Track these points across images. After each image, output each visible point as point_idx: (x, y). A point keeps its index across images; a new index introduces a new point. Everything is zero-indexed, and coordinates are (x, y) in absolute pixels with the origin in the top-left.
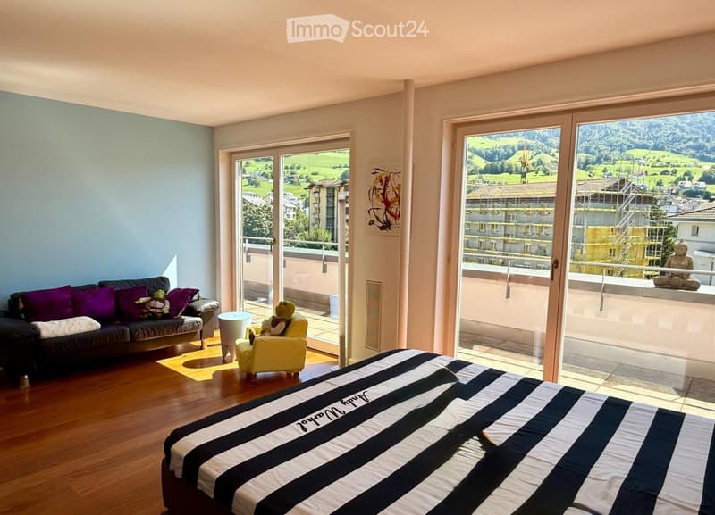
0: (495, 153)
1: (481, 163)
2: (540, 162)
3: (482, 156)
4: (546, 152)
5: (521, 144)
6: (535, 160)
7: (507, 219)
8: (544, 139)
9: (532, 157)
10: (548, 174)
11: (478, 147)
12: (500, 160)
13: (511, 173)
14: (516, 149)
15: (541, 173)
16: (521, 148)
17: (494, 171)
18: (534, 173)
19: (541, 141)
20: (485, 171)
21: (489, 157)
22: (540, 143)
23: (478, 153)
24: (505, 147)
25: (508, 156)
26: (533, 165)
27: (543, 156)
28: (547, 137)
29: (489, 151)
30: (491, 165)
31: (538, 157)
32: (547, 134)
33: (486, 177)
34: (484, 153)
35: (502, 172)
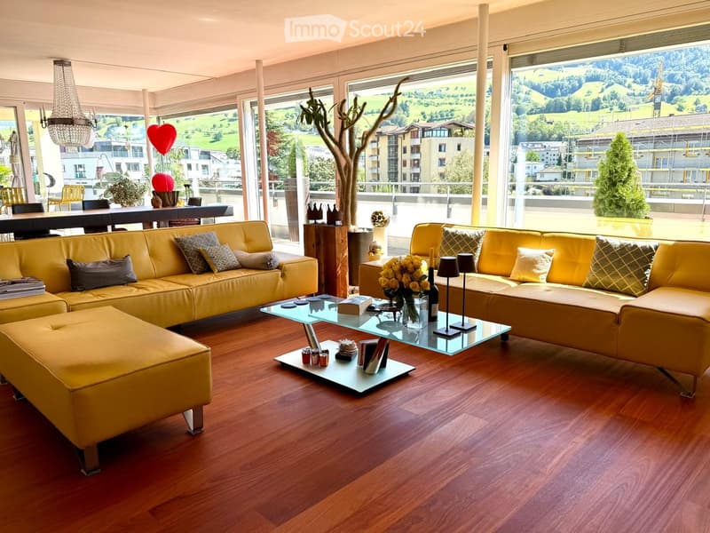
0: (557, 87)
1: (541, 100)
2: (614, 96)
3: (541, 92)
4: (620, 84)
5: (589, 75)
6: (607, 92)
7: (656, 163)
8: (617, 67)
9: (602, 91)
10: (625, 110)
11: (536, 80)
12: (563, 95)
13: (579, 110)
14: (583, 80)
15: (616, 108)
16: (589, 79)
17: (559, 109)
18: (608, 110)
19: (613, 70)
20: (548, 109)
21: (549, 92)
22: (611, 72)
23: (536, 88)
24: (569, 80)
25: (574, 90)
26: (604, 99)
27: (616, 88)
28: (621, 65)
29: (549, 85)
30: (555, 101)
31: (610, 89)
32: (620, 61)
33: (549, 117)
34: (543, 87)
35: (568, 110)
